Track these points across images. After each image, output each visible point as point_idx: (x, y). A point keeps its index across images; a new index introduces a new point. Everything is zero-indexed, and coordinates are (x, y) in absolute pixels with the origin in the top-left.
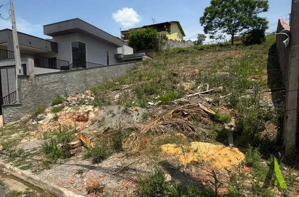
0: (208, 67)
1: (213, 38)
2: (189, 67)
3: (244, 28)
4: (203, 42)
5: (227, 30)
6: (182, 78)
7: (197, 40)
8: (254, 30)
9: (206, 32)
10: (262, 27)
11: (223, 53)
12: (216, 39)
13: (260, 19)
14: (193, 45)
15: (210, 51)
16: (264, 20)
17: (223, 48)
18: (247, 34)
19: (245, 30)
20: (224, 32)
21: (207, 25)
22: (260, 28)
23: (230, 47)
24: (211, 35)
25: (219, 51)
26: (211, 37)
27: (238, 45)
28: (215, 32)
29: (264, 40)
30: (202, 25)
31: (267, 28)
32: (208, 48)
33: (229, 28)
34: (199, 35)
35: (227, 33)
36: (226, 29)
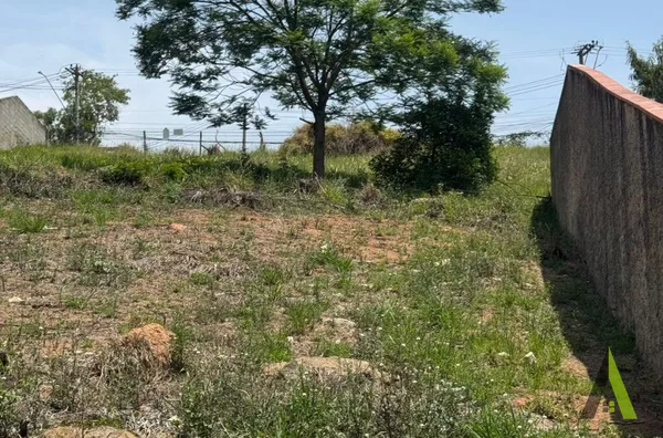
0: (219, 317)
1: (199, 116)
2: (72, 306)
3: (384, 81)
4: (105, 124)
5: (282, 80)
6: (45, 390)
7: (60, 105)
8: (435, 106)
9: (150, 68)
10: (478, 97)
11: (277, 224)
12: (217, 123)
13: (465, 49)
14: (35, 135)
15: (185, 200)
16: (484, 54)
17: (270, 189)
18: (397, 120)
19: (386, 97)
20: (262, 83)
21: (164, 22)
22: (468, 103)
23: (311, 189)
24: (189, 91)
25: (249, 203)
26: (187, 106)
27: (355, 182)
28: (210, 74)
29: (490, 173)
30: (124, 14)
31: (502, 103)
32: (171, 175)
33: (296, 69)
34: (76, 72)
35: (280, 97)
36: (277, 68)
